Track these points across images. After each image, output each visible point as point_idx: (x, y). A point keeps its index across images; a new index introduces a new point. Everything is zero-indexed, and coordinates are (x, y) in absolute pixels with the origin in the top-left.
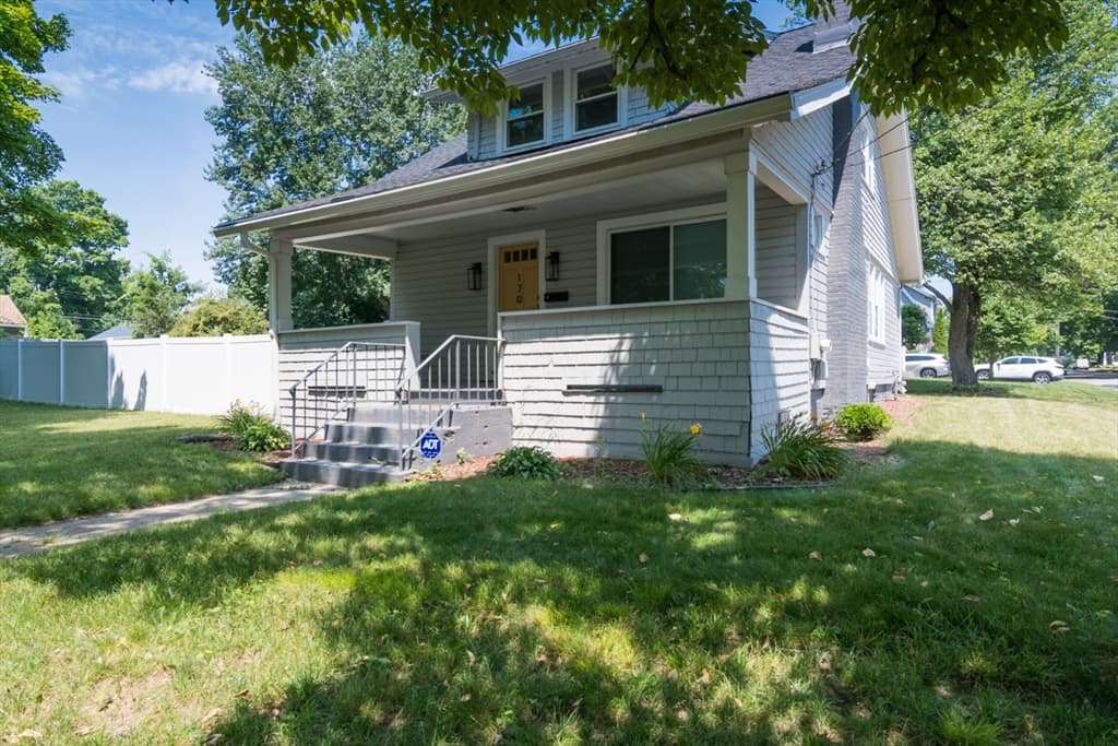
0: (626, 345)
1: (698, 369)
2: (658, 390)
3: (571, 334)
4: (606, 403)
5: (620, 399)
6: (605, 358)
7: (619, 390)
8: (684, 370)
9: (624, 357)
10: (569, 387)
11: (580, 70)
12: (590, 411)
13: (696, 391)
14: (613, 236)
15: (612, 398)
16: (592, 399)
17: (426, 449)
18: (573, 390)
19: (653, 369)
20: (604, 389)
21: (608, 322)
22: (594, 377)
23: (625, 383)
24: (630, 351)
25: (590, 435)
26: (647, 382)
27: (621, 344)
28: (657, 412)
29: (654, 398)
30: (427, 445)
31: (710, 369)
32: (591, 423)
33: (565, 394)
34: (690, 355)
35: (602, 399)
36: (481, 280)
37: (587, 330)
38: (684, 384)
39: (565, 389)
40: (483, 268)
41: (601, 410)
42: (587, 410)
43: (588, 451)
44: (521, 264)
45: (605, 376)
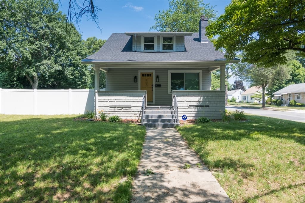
0: (202, 98)
1: (216, 103)
2: (209, 106)
3: (190, 95)
4: (197, 109)
5: (200, 108)
6: (197, 100)
7: (200, 106)
8: (213, 103)
9: (201, 100)
10: (189, 106)
11: (164, 37)
12: (194, 111)
13: (215, 106)
14: (171, 74)
15: (199, 108)
16: (194, 108)
17: (183, 119)
18: (190, 106)
19: (207, 103)
20: (197, 106)
21: (199, 93)
22: (195, 104)
23: (202, 105)
24: (203, 99)
25: (194, 115)
26: (207, 105)
27: (201, 98)
28: (208, 110)
29: (207, 108)
30: (183, 118)
31: (218, 103)
32: (194, 113)
33: (188, 107)
34: (215, 100)
35: (197, 108)
36: (136, 80)
37: (193, 95)
38: (213, 105)
39: (188, 106)
40: (137, 77)
41: (196, 110)
42: (193, 110)
43: (193, 118)
44: (147, 77)
45: (197, 104)
